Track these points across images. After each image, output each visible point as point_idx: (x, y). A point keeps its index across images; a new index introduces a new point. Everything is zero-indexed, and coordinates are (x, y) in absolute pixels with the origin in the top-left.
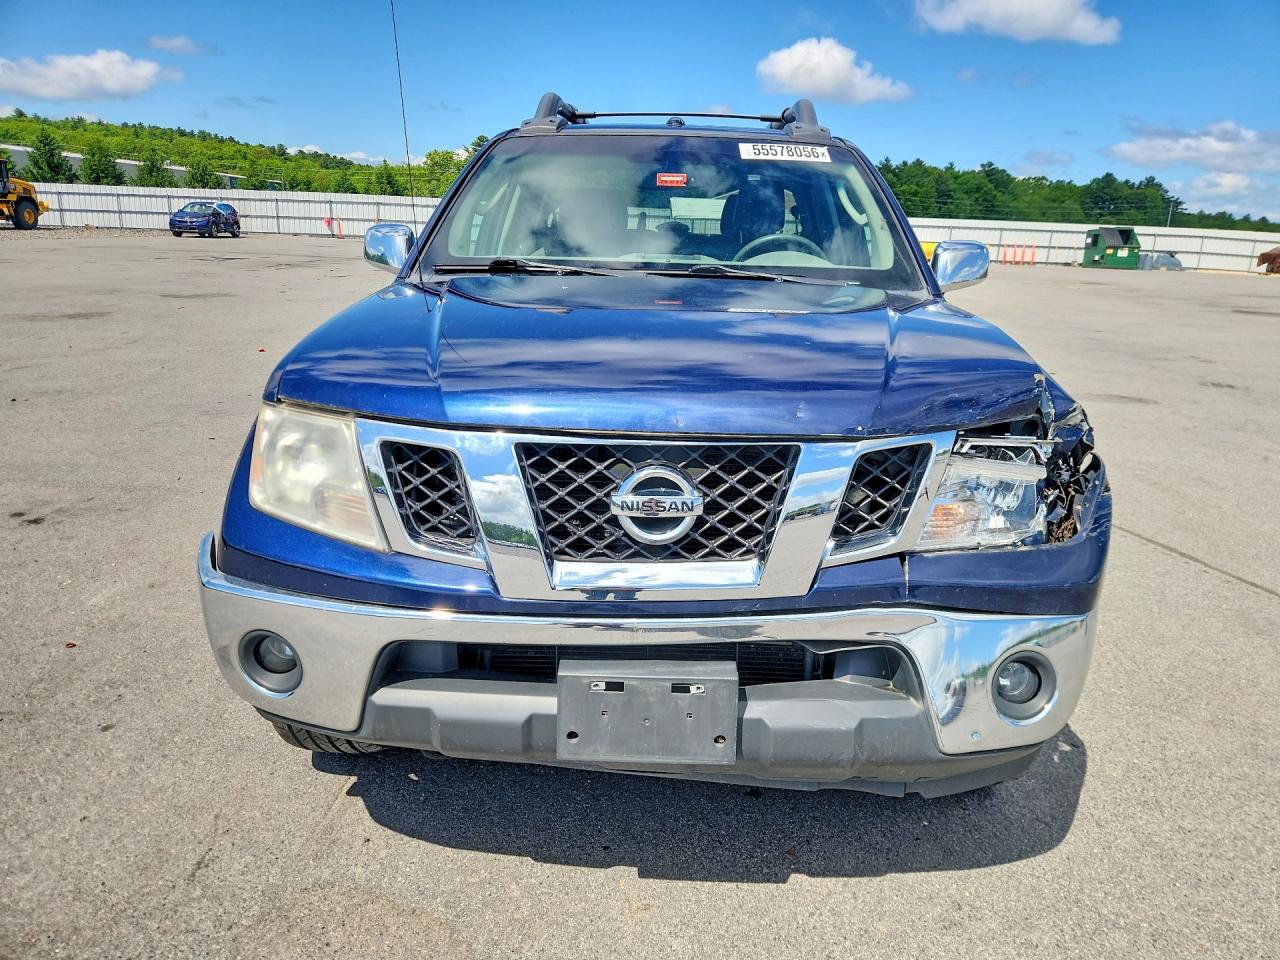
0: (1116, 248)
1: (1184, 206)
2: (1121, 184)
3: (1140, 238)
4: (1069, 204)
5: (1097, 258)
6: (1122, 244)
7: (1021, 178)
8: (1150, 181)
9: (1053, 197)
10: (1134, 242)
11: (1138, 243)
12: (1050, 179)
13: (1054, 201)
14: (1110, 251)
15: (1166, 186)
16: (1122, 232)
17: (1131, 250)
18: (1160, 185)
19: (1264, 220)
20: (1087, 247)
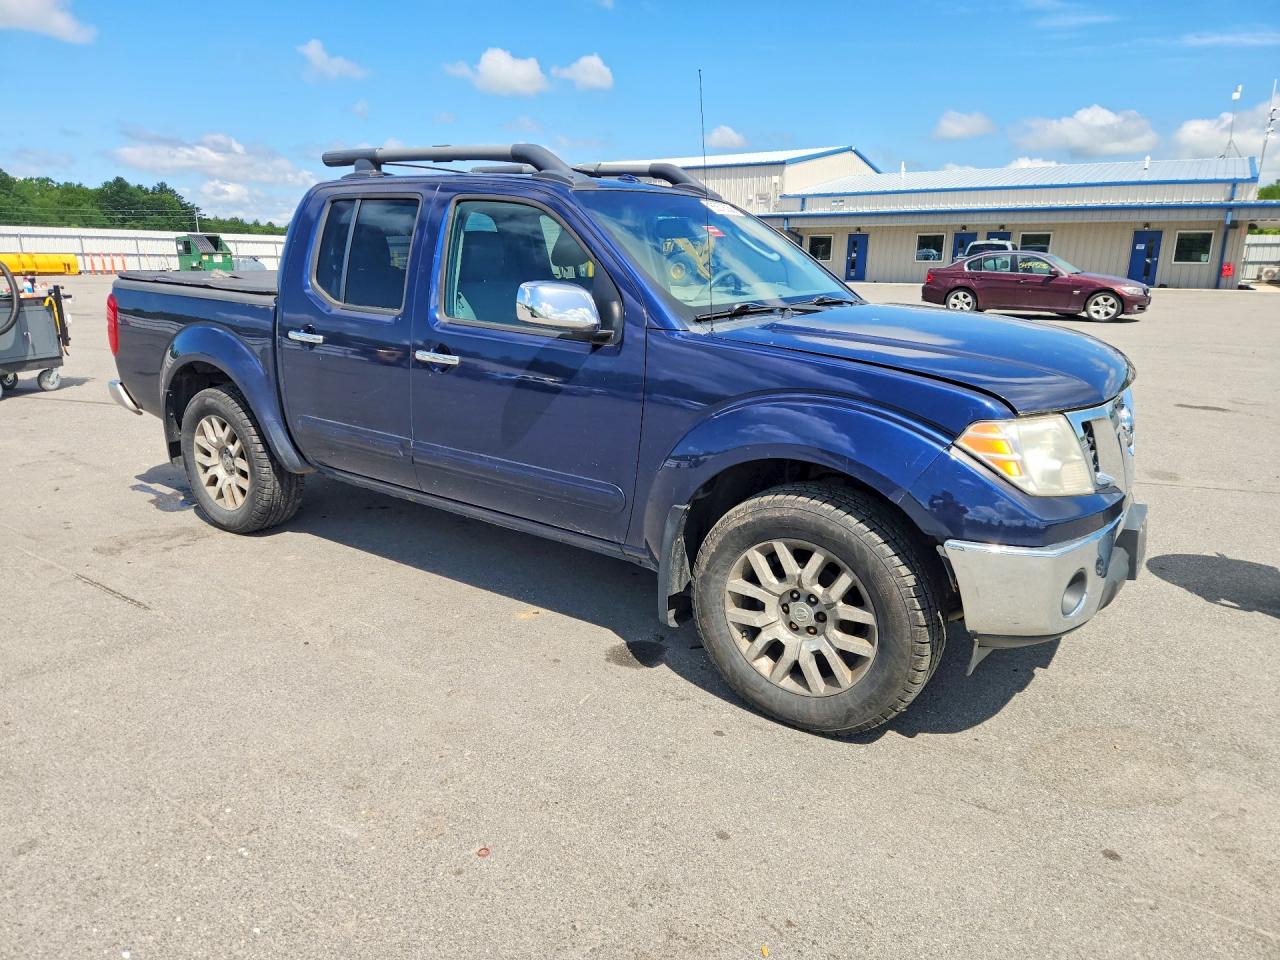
0: (210, 254)
1: (202, 212)
2: (133, 188)
3: (228, 244)
4: (86, 207)
5: (195, 265)
6: (214, 250)
7: (22, 179)
8: (163, 188)
9: (67, 200)
10: (224, 248)
11: (228, 250)
12: (56, 180)
13: (69, 204)
14: (205, 258)
15: (179, 192)
16: (209, 239)
17: (224, 255)
18: (173, 191)
19: (270, 224)
20: (180, 254)
